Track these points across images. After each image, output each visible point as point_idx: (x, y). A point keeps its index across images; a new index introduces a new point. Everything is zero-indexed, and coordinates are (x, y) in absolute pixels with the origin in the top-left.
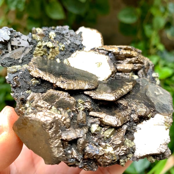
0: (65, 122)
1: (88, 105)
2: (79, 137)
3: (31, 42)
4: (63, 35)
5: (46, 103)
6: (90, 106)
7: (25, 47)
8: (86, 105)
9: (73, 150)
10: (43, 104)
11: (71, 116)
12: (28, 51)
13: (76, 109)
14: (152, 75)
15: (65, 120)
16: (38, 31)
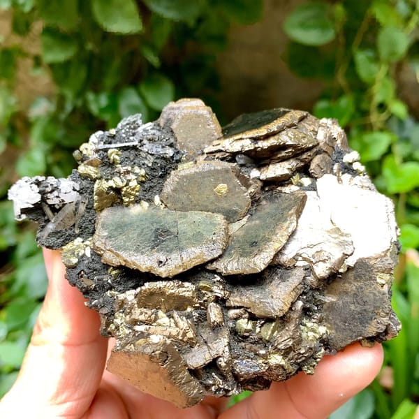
0: (185, 339)
1: (219, 291)
2: (216, 356)
3: (81, 189)
4: (134, 148)
5: (145, 310)
6: (222, 293)
7: (75, 203)
8: (215, 291)
9: (215, 376)
10: (141, 314)
11: (195, 320)
12: (82, 208)
13: (200, 303)
14: (344, 161)
15: (185, 334)
16: (85, 152)
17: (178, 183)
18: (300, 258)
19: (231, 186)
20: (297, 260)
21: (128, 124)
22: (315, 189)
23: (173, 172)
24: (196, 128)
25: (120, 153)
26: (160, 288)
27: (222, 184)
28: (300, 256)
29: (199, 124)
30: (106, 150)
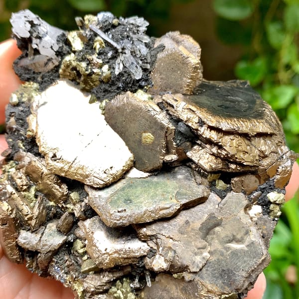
3: (59, 51)
5: (24, 178)
6: (79, 214)
7: (49, 58)
10: (20, 178)
12: (51, 66)
13: (63, 206)
14: (268, 195)
15: (31, 219)
16: (86, 22)
17: (124, 105)
18: (155, 240)
19: (156, 142)
20: (151, 240)
21: (132, 24)
22: (222, 198)
23: (129, 92)
24: (175, 71)
25: (104, 45)
26: (42, 173)
27: (150, 134)
28: (157, 239)
29: (179, 69)
30: (96, 35)
